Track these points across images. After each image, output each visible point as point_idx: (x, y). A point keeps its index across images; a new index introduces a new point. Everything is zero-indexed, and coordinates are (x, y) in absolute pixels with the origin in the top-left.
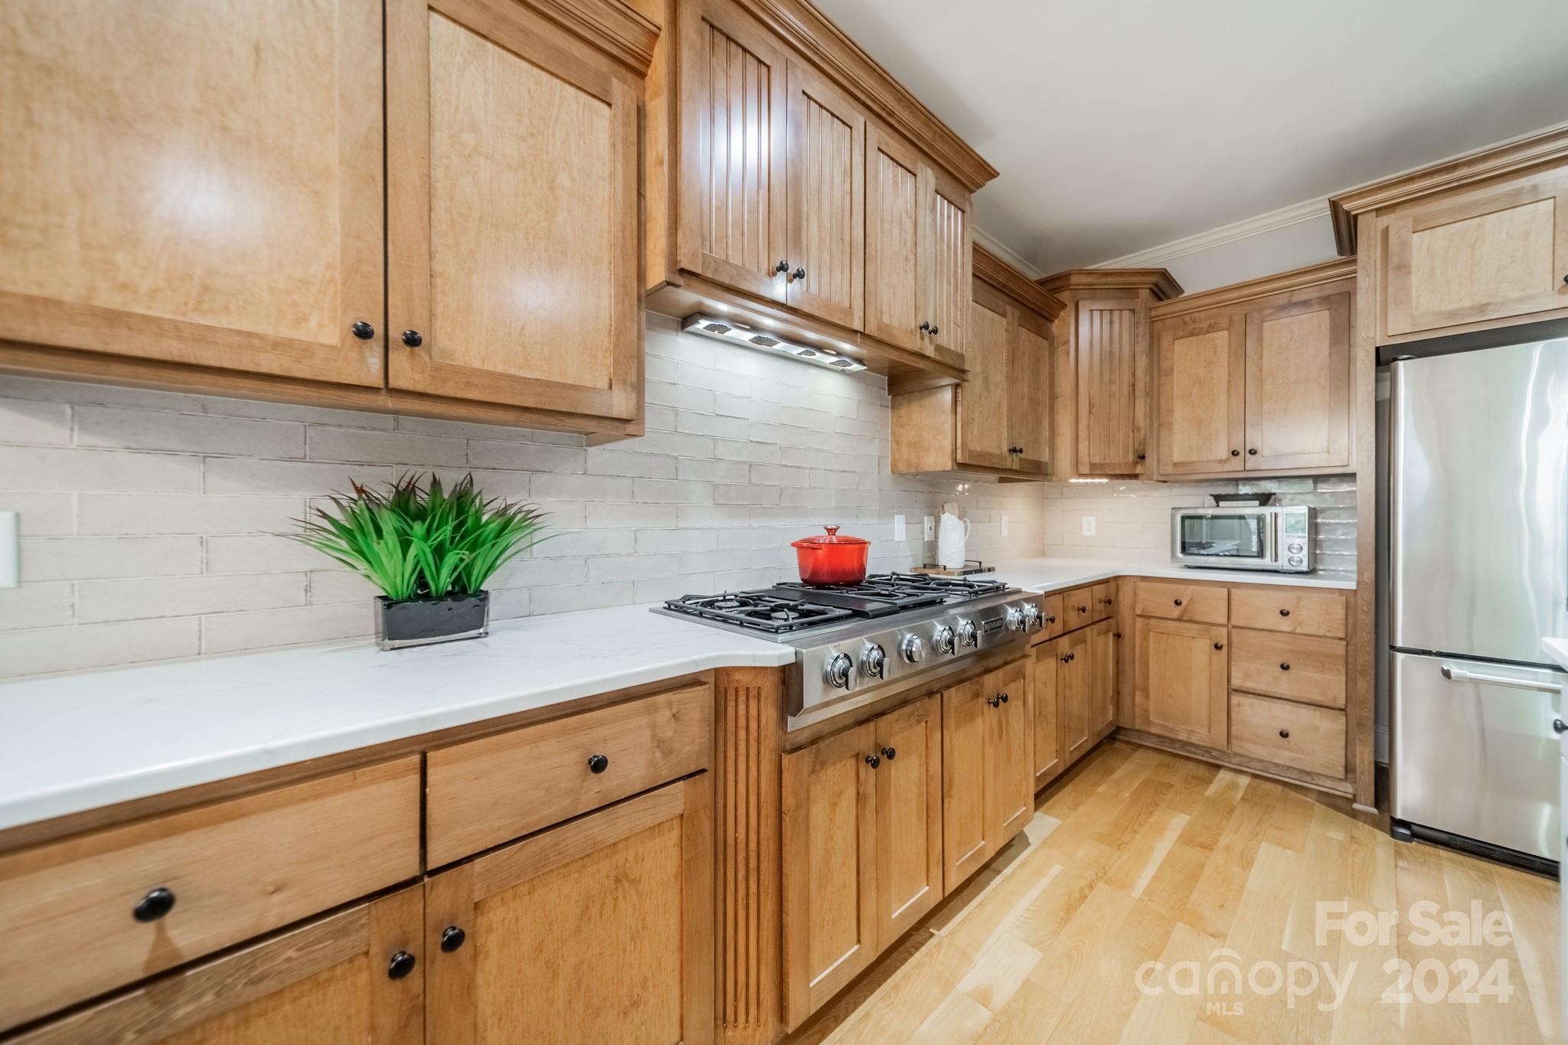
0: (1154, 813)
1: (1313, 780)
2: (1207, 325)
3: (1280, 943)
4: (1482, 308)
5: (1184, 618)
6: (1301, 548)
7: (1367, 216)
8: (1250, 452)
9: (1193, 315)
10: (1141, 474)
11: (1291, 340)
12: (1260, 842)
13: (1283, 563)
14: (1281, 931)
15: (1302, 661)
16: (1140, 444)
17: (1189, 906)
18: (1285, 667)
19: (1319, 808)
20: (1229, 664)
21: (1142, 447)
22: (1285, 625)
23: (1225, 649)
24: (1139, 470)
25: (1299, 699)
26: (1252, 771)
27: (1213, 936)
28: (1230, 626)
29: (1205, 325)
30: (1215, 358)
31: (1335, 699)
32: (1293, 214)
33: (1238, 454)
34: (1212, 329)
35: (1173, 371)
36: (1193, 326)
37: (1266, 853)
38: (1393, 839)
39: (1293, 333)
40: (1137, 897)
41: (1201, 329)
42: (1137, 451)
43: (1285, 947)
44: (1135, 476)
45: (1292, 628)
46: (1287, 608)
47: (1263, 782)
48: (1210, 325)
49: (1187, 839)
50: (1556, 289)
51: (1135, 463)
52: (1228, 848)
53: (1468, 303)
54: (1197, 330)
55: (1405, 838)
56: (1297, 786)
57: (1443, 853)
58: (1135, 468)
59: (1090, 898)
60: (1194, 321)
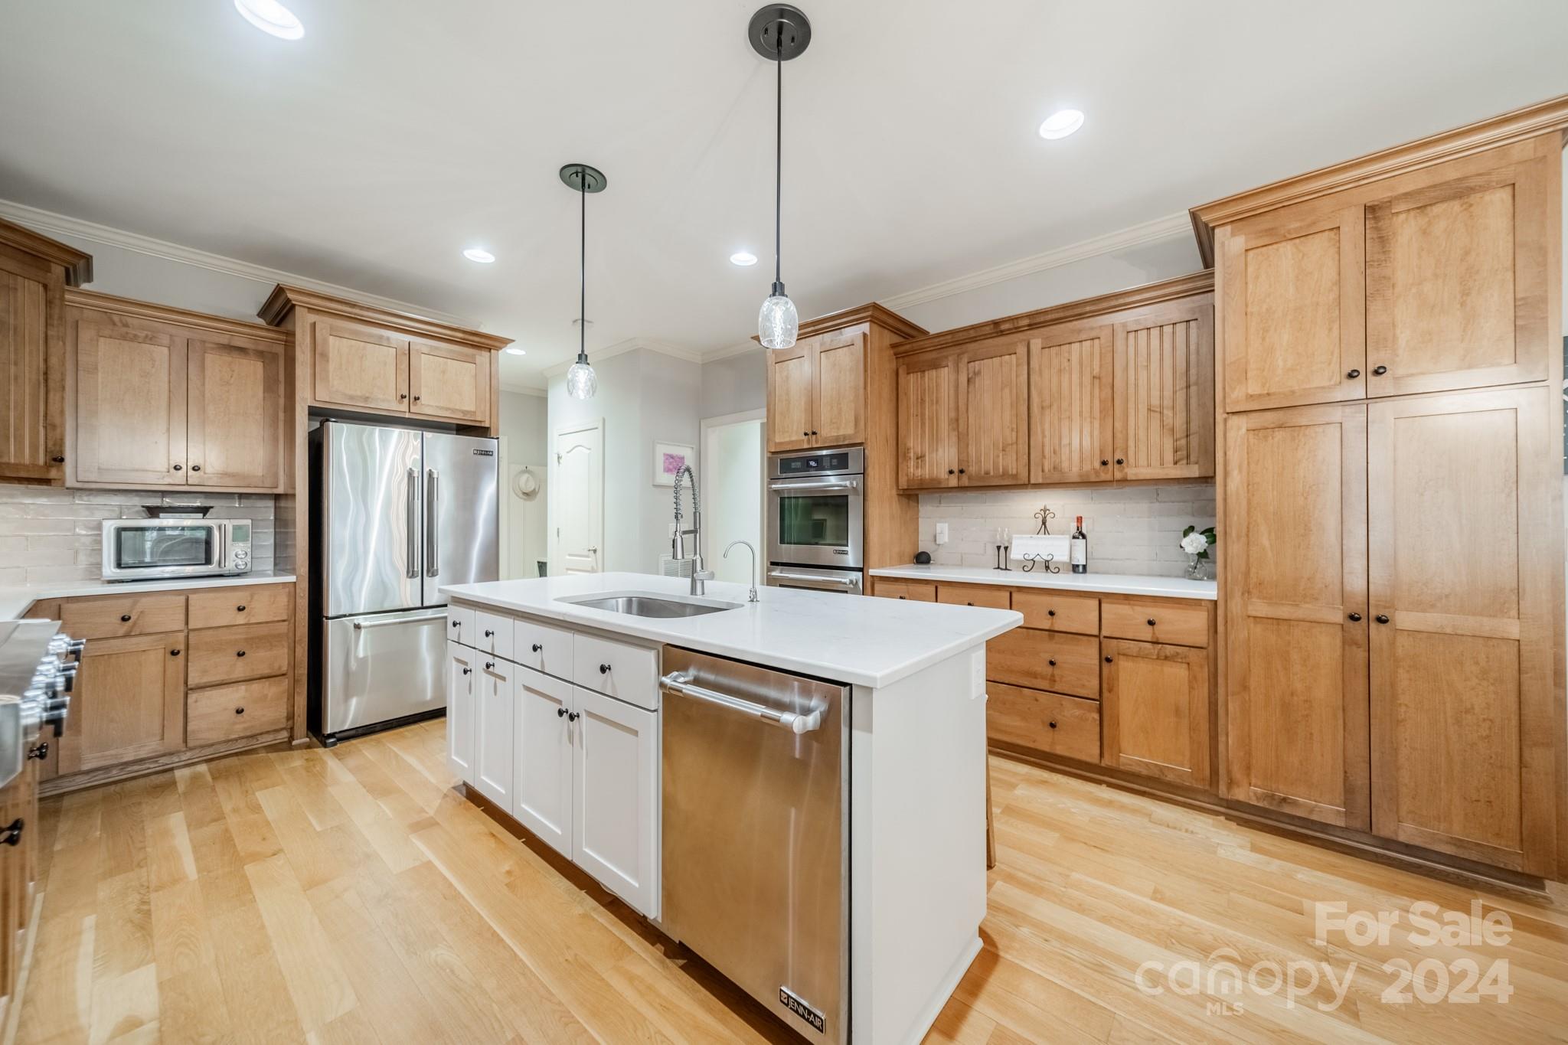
0: (145, 828)
1: (258, 740)
2: (144, 335)
3: (315, 829)
4: (366, 399)
5: (133, 634)
6: (246, 553)
7: (302, 309)
8: (194, 469)
9: (122, 317)
10: (55, 479)
11: (231, 377)
12: (254, 794)
13: (230, 566)
14: (310, 824)
15: (254, 646)
16: (55, 445)
17: (242, 854)
18: (240, 655)
19: (273, 756)
20: (187, 666)
21: (58, 448)
22: (241, 618)
23: (182, 653)
24: (53, 474)
25: (252, 677)
26: (205, 758)
27: (274, 855)
28: (186, 631)
29: (142, 334)
30: (154, 370)
31: (280, 668)
32: (230, 265)
33: (181, 468)
34: (151, 339)
35: (96, 369)
36: (125, 330)
37: (262, 797)
38: (327, 749)
39: (233, 371)
40: (196, 877)
41: (135, 336)
42: (52, 452)
43: (318, 829)
44: (47, 481)
45: (247, 619)
46: (242, 604)
47: (218, 761)
48: (147, 336)
49: (193, 824)
50: (398, 399)
51: (47, 467)
52: (235, 810)
53: (359, 393)
54: (131, 336)
55: (334, 744)
56: (246, 751)
57: (354, 742)
58: (48, 471)
59: (153, 909)
60: (126, 325)
